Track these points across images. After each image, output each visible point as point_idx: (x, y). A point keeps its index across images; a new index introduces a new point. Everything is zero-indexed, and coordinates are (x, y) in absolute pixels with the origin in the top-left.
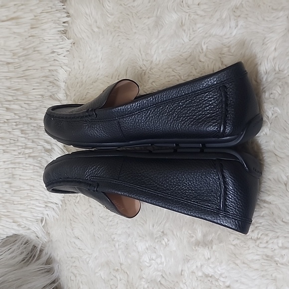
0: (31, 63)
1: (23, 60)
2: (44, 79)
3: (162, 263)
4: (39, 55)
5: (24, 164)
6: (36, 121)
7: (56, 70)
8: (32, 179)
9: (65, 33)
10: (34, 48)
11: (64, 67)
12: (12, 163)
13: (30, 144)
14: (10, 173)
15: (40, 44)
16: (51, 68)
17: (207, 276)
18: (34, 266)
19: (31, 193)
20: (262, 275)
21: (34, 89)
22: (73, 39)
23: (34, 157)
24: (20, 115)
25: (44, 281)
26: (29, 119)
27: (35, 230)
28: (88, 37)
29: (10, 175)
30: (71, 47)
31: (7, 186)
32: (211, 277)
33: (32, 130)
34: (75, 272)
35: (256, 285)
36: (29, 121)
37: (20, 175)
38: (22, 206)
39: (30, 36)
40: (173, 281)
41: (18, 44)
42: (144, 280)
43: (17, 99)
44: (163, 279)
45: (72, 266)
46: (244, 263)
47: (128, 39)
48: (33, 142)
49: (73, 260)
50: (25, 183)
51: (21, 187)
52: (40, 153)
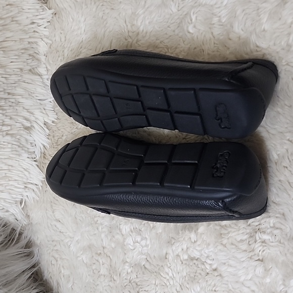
0: (9, 34)
2: (23, 51)
3: (147, 246)
4: (17, 25)
5: (2, 143)
6: (14, 97)
7: (36, 43)
8: (10, 158)
9: (46, 3)
10: (13, 18)
11: (45, 39)
13: (8, 121)
15: (18, 13)
16: (31, 40)
17: (192, 259)
18: (13, 250)
19: (10, 173)
20: (250, 256)
21: (12, 62)
22: (55, 9)
23: (12, 135)
25: (23, 265)
26: (7, 94)
27: (14, 212)
28: (70, 7)
30: (52, 17)
32: (197, 260)
33: (10, 106)
34: (57, 256)
35: (244, 267)
36: (6, 96)
39: (7, 5)
40: (158, 265)
42: (127, 264)
44: (148, 263)
45: (53, 250)
46: (232, 244)
47: (113, 9)
48: (11, 118)
49: (54, 243)
50: (3, 163)
52: (18, 130)
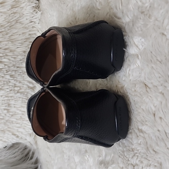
0: (15, 31)
1: (9, 30)
4: (21, 25)
5: (15, 98)
6: (21, 69)
8: (22, 107)
9: (39, 8)
10: (17, 21)
12: (6, 97)
13: (18, 84)
14: (6, 103)
16: (30, 33)
21: (17, 48)
22: (42, 11)
23: (21, 93)
24: (9, 65)
27: (29, 140)
29: (7, 104)
30: (41, 16)
31: (5, 111)
33: (19, 75)
36: (15, 69)
37: (14, 105)
38: (17, 124)
39: (12, 14)
41: (4, 19)
43: (6, 55)
48: (20, 82)
51: (15, 112)
52: (25, 90)
